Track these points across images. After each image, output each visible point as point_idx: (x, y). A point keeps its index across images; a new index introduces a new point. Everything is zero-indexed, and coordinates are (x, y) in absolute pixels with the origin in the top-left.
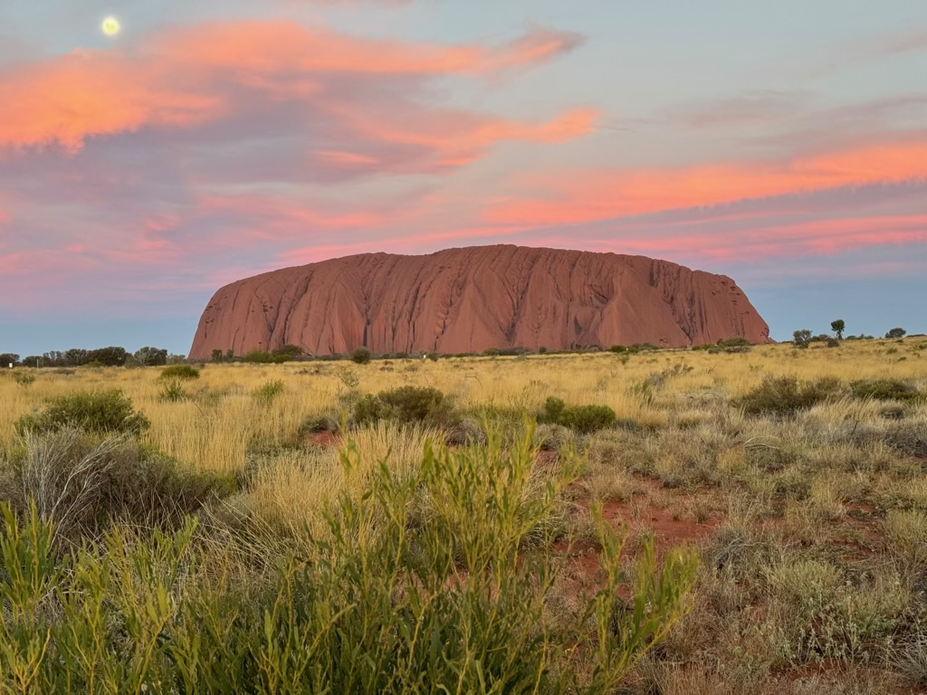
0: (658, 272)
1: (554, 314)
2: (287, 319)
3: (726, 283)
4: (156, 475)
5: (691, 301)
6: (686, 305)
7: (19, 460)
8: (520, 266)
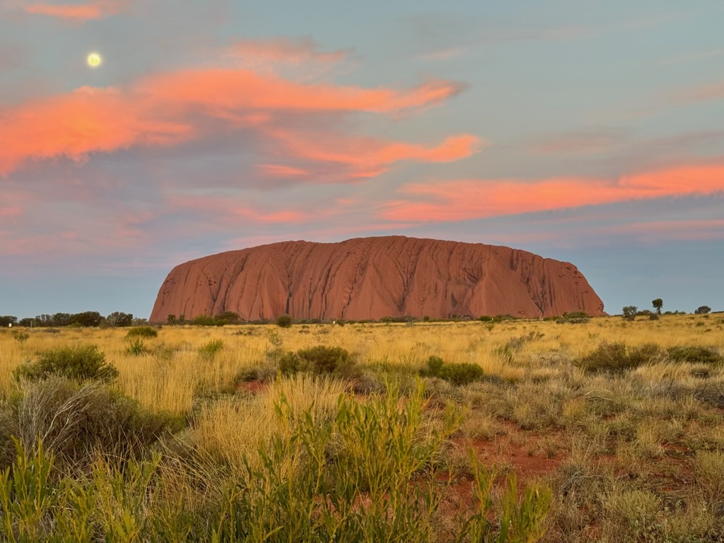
0: (517, 260)
1: (436, 290)
2: (227, 292)
3: (570, 268)
4: (122, 414)
5: (543, 282)
6: (539, 285)
7: (16, 401)
8: (409, 252)
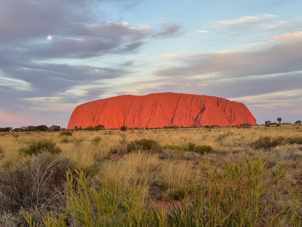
1: (186, 115)
2: (99, 116)
3: (242, 105)
6: (229, 112)
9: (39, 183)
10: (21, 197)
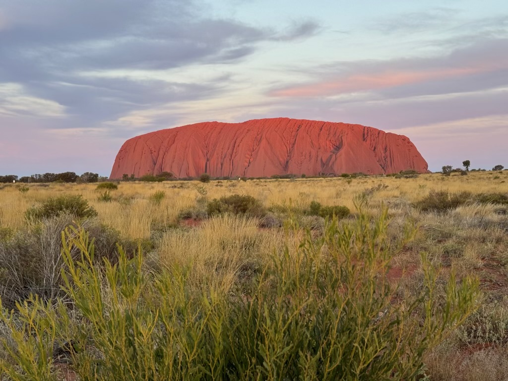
0: (368, 132)
1: (310, 156)
2: (163, 158)
3: (405, 139)
4: (110, 240)
5: (385, 150)
6: (382, 152)
8: (291, 129)
9: (55, 264)
10: (25, 287)
